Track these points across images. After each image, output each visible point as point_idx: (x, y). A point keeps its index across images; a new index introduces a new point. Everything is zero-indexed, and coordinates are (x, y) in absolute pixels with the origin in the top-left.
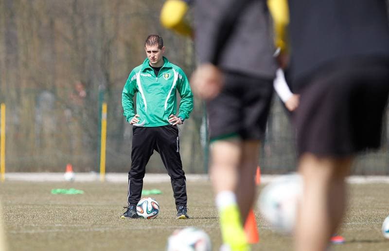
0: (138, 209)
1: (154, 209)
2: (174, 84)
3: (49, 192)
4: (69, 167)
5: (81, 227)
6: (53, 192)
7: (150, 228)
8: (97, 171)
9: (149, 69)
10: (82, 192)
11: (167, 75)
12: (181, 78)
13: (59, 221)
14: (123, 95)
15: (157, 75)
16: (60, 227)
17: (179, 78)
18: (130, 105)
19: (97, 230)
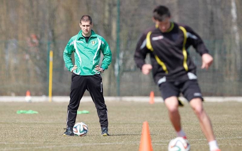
0: (74, 129)
1: (84, 130)
2: (99, 48)
3: (15, 112)
4: (28, 93)
5: (37, 144)
6: (18, 112)
7: (82, 145)
8: (47, 94)
9: (82, 38)
10: (37, 112)
11: (93, 42)
12: (103, 43)
13: (22, 140)
14: (64, 53)
15: (87, 42)
16: (23, 144)
17: (101, 44)
18: (69, 60)
19: (47, 147)
